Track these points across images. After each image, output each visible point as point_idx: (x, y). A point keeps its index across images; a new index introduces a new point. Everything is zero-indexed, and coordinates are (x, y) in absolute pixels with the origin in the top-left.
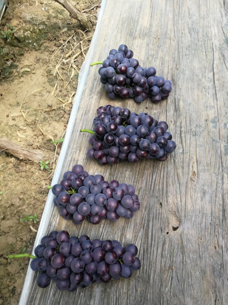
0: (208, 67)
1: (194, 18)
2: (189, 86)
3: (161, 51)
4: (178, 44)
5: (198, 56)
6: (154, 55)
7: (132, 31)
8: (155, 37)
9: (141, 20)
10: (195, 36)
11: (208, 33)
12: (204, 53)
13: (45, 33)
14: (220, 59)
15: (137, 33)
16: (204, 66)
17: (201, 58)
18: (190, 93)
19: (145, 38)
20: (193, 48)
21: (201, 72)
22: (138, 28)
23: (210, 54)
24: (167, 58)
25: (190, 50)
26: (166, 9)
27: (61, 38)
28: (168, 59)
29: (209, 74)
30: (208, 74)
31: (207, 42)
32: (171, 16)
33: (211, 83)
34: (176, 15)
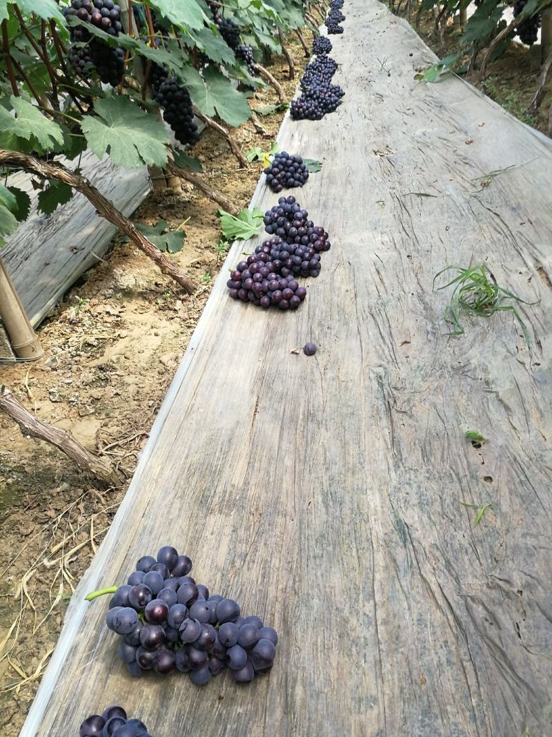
0: (364, 588)
1: (335, 470)
2: (319, 640)
3: (262, 544)
4: (301, 528)
5: (342, 559)
6: (247, 554)
7: (207, 493)
8: (252, 510)
9: (227, 470)
10: (336, 511)
11: (361, 506)
12: (354, 553)
13: (19, 491)
14: (386, 567)
15: (216, 499)
16: (355, 584)
17: (347, 564)
18: (319, 660)
19: (232, 513)
20: (330, 539)
21: (347, 600)
22: (220, 489)
23: (368, 554)
24: (275, 562)
25: (325, 545)
26: (279, 448)
27: (50, 506)
28: (277, 565)
29: (366, 603)
30: (364, 606)
31: (358, 525)
32: (288, 462)
33: (370, 628)
34: (300, 460)
